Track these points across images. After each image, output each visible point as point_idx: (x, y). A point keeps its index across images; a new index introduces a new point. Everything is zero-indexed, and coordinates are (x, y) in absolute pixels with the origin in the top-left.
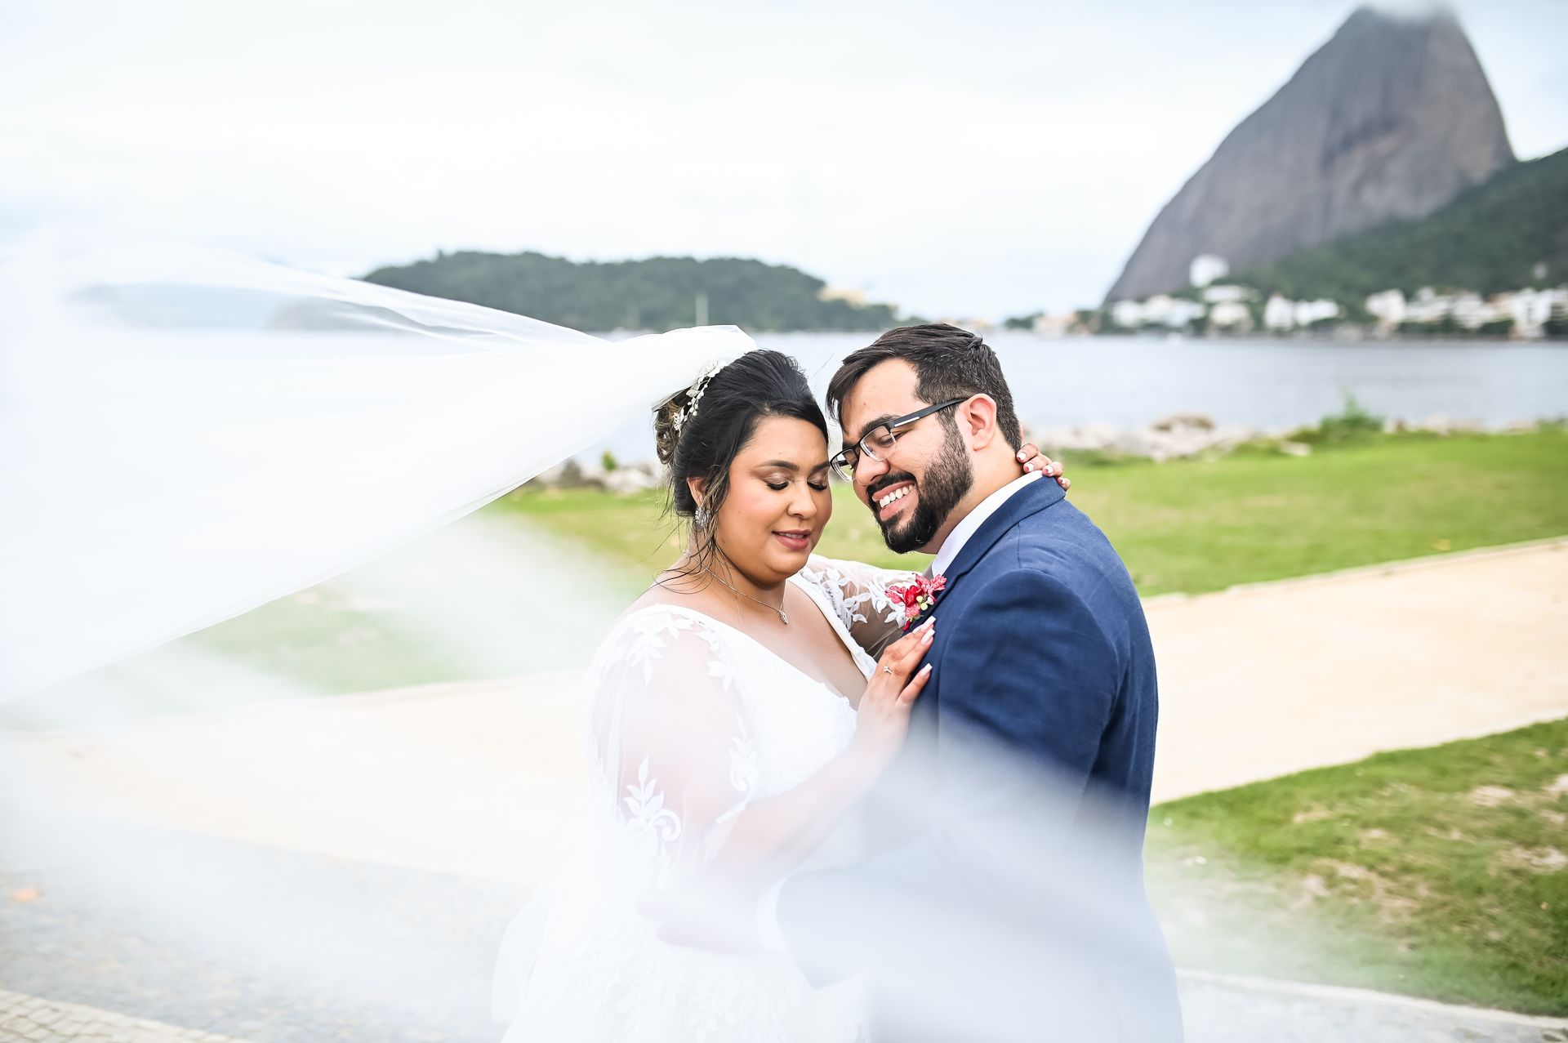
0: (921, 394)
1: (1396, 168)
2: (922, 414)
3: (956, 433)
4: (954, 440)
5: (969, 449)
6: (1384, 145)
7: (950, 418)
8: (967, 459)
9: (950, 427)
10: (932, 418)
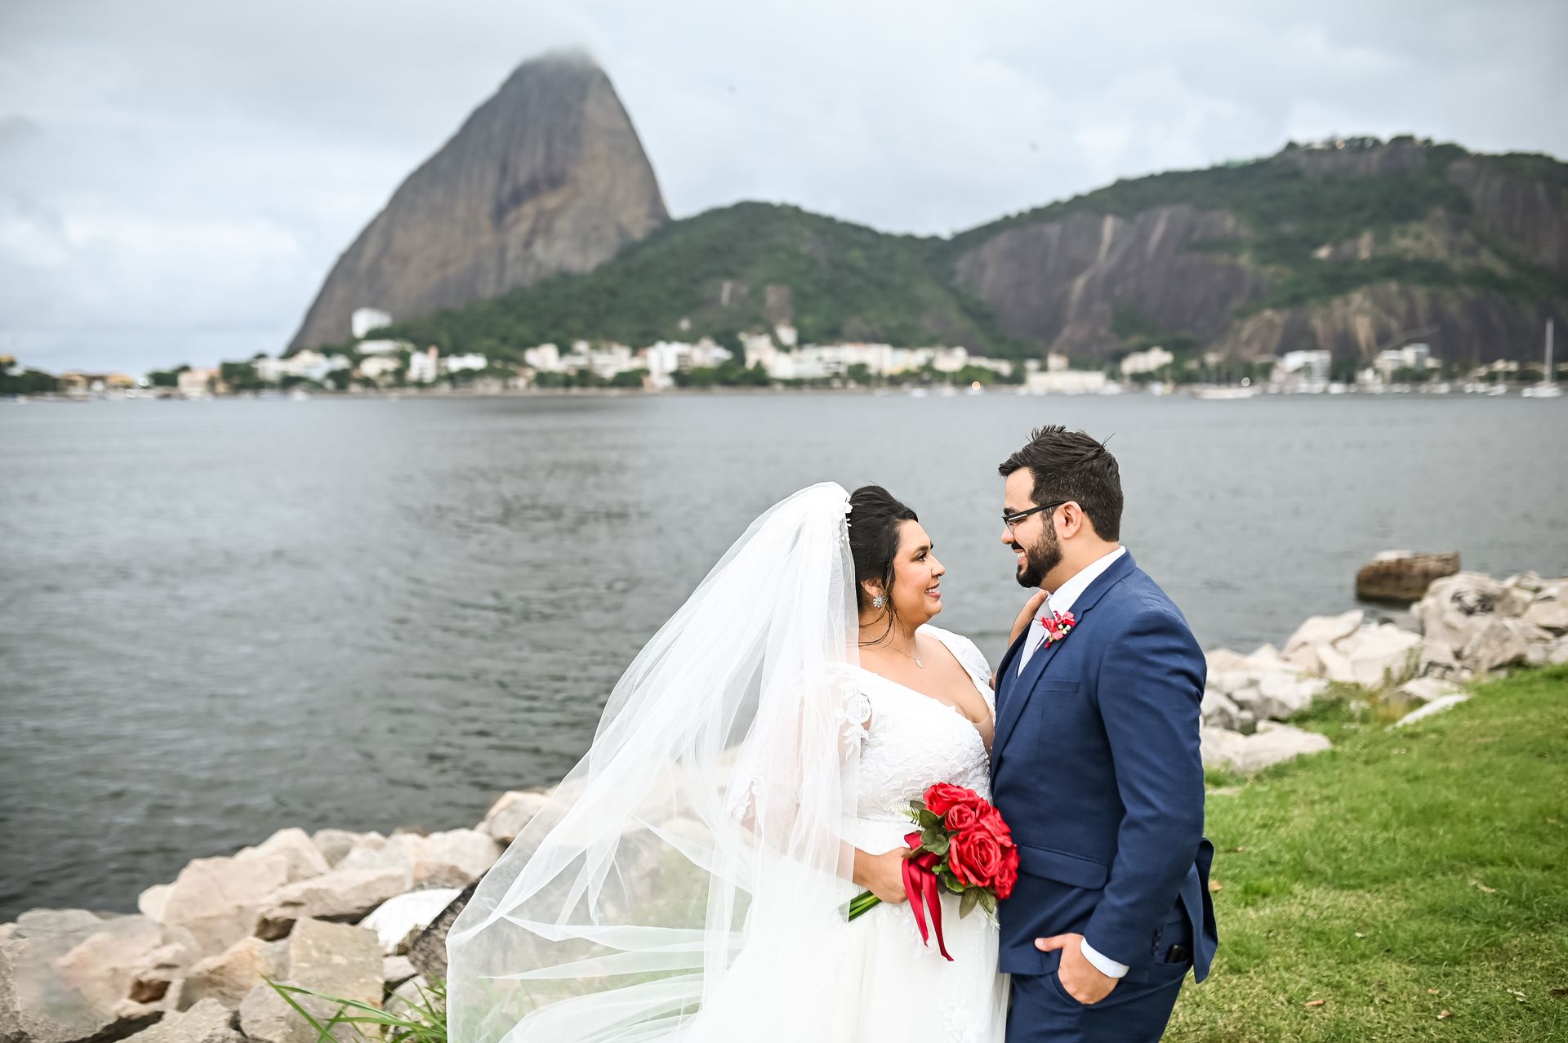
0: (1034, 496)
1: (563, 224)
2: (1030, 512)
3: (1052, 526)
4: (1050, 530)
5: (1059, 538)
6: (551, 201)
7: (1049, 516)
8: (1057, 545)
9: (1048, 523)
10: (1038, 515)
